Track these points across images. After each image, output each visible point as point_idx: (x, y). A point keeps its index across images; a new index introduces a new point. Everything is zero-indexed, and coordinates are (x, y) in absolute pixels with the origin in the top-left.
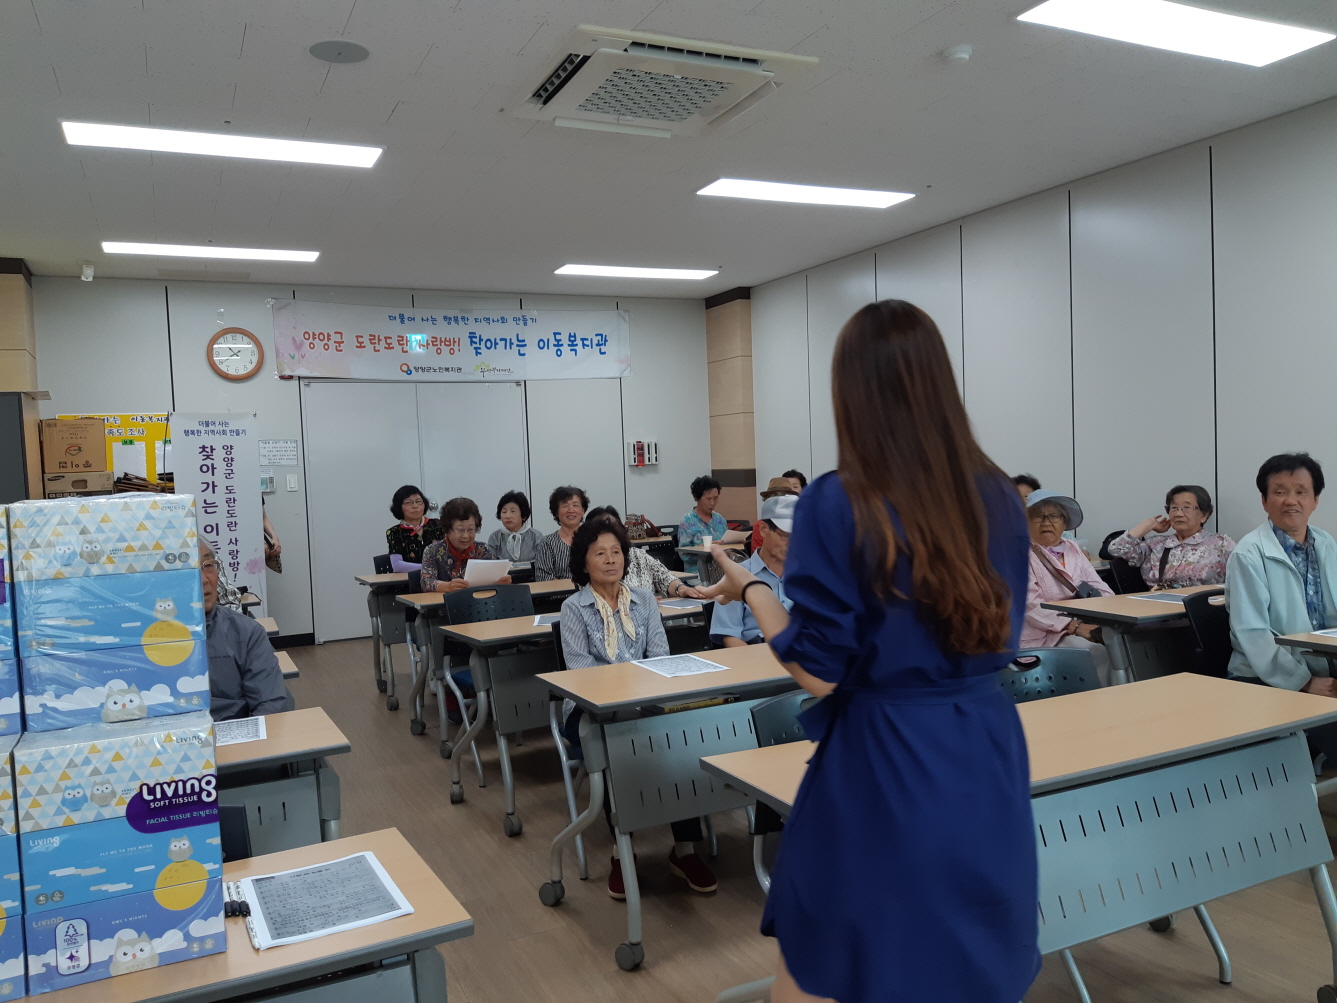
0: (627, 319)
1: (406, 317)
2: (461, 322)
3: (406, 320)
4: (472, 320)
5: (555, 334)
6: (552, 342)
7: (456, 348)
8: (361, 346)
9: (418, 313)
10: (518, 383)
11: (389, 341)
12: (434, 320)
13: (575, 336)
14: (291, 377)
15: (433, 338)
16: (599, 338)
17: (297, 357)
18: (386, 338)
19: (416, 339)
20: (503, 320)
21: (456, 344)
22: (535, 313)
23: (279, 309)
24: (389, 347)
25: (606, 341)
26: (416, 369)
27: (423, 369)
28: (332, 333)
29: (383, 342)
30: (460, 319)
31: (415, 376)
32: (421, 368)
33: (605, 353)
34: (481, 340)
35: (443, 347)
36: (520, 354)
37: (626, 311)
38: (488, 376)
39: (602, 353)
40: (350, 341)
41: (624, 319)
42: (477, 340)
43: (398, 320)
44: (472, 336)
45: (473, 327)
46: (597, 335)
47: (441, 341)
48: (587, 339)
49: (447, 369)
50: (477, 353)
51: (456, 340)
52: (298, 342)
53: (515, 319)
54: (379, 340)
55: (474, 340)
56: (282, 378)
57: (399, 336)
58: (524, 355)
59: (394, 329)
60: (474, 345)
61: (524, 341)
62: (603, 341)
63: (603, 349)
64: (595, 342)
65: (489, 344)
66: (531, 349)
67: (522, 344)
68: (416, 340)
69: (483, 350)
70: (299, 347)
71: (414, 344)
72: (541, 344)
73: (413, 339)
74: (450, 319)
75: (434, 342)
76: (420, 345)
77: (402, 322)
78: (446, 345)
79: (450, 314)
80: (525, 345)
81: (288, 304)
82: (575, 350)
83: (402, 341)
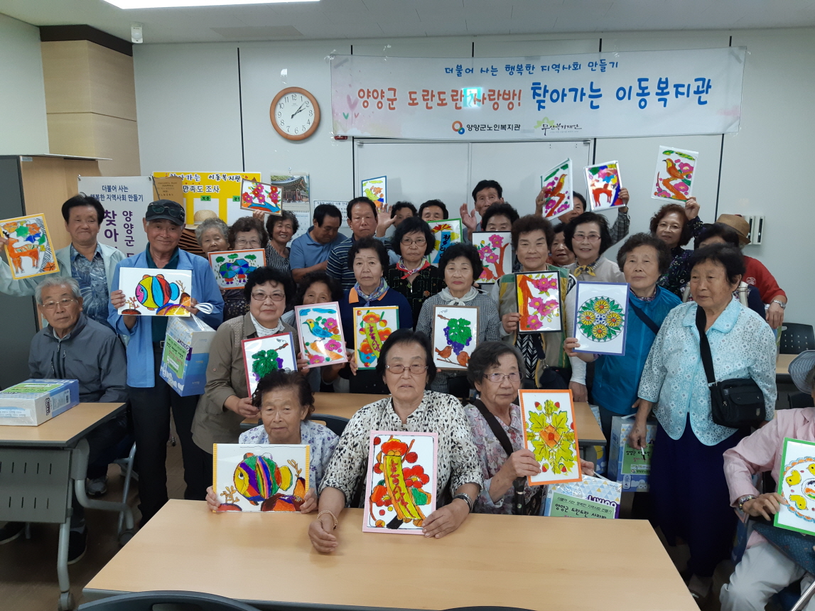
0: (742, 58)
1: (464, 68)
2: (525, 72)
3: (463, 72)
4: (538, 68)
5: (640, 80)
6: (636, 90)
7: (516, 102)
8: (413, 103)
9: (478, 64)
10: (586, 142)
11: (442, 96)
12: (494, 70)
13: (666, 82)
14: (344, 138)
15: (490, 91)
16: (700, 83)
17: (350, 116)
18: (440, 93)
19: (472, 92)
20: (576, 66)
21: (516, 98)
22: (616, 56)
23: (337, 66)
24: (442, 103)
25: (709, 87)
26: (470, 128)
27: (477, 128)
28: (386, 90)
29: (436, 99)
30: (524, 68)
31: (468, 135)
32: (475, 126)
33: (705, 102)
34: (545, 91)
35: (501, 101)
36: (592, 107)
37: (741, 48)
38: (551, 134)
39: (700, 103)
40: (403, 97)
41: (738, 59)
42: (541, 92)
43: (455, 72)
44: (536, 87)
45: (538, 76)
46: (697, 80)
47: (499, 95)
48: (683, 86)
49: (503, 127)
50: (540, 107)
51: (517, 92)
52: (352, 102)
53: (592, 65)
54: (433, 96)
55: (537, 91)
56: (337, 138)
57: (453, 91)
58: (597, 107)
59: (448, 83)
60: (537, 98)
61: (599, 90)
62: (705, 86)
63: (704, 97)
64: (693, 88)
65: (555, 96)
66: (608, 101)
67: (596, 93)
68: (471, 95)
69: (548, 103)
70: (353, 106)
71: (469, 99)
72: (621, 94)
73: (468, 93)
74: (513, 68)
75: (492, 97)
76: (476, 100)
77: (459, 74)
78: (504, 99)
79: (514, 63)
80: (600, 96)
81: (346, 61)
82: (665, 100)
83: (456, 95)
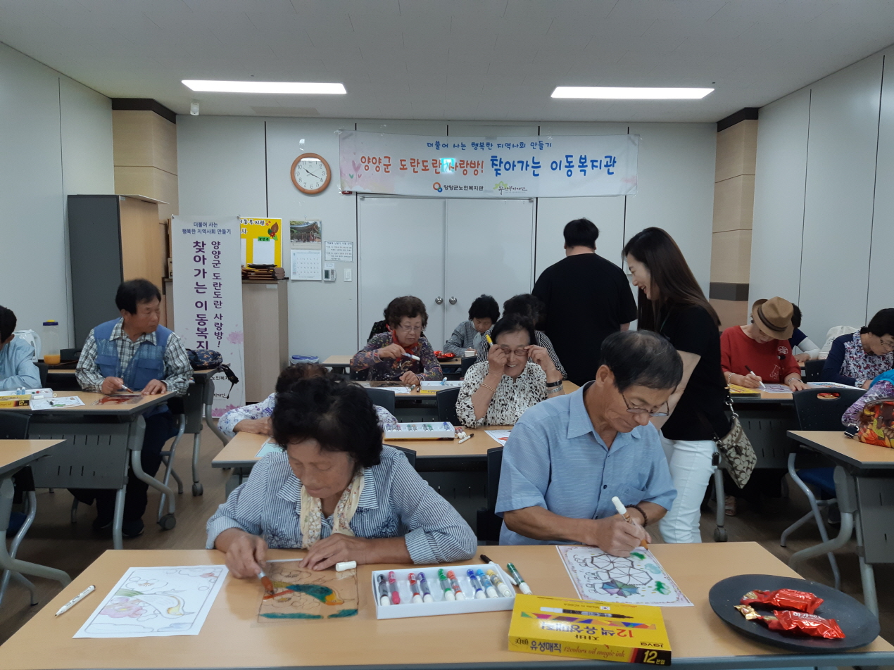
0: (637, 142)
1: (441, 144)
2: (486, 148)
3: (441, 147)
4: (495, 145)
5: (567, 157)
6: (564, 163)
7: (479, 169)
8: (403, 168)
9: (451, 140)
10: (530, 200)
11: (425, 164)
12: (463, 146)
13: (585, 158)
14: (350, 193)
15: (461, 161)
16: (608, 159)
17: (355, 176)
18: (423, 161)
19: (447, 162)
20: (522, 145)
21: (480, 166)
22: (550, 139)
23: (344, 139)
24: (425, 169)
25: (614, 162)
26: (446, 187)
27: (451, 188)
28: (382, 158)
29: (421, 166)
30: (485, 145)
31: (445, 193)
32: (450, 187)
33: (612, 173)
34: (501, 162)
35: (469, 169)
36: (534, 175)
37: (636, 135)
38: (505, 194)
39: (609, 173)
40: (395, 163)
41: (633, 142)
42: (498, 163)
43: (435, 146)
44: (494, 159)
45: (495, 151)
46: (606, 157)
47: (467, 164)
48: (597, 161)
49: (471, 188)
50: (497, 174)
51: (480, 163)
52: (356, 165)
53: (533, 144)
54: (418, 163)
55: (495, 162)
56: (344, 193)
57: (433, 160)
58: (538, 175)
59: (430, 154)
60: (495, 167)
61: (539, 163)
62: (612, 162)
63: (611, 169)
64: (604, 163)
65: (508, 166)
66: (545, 170)
67: (537, 165)
68: (447, 164)
69: (503, 171)
70: (357, 169)
71: (445, 166)
72: (554, 166)
73: (445, 162)
74: (477, 145)
75: (462, 165)
76: (450, 167)
77: (438, 148)
78: (471, 167)
79: (477, 141)
80: (540, 167)
81: (351, 135)
82: (585, 171)
83: (436, 164)
